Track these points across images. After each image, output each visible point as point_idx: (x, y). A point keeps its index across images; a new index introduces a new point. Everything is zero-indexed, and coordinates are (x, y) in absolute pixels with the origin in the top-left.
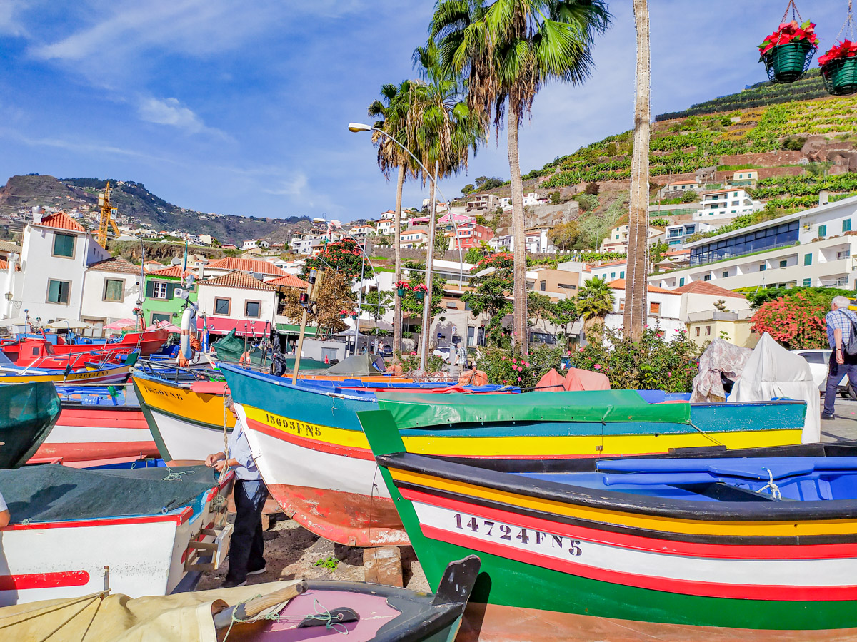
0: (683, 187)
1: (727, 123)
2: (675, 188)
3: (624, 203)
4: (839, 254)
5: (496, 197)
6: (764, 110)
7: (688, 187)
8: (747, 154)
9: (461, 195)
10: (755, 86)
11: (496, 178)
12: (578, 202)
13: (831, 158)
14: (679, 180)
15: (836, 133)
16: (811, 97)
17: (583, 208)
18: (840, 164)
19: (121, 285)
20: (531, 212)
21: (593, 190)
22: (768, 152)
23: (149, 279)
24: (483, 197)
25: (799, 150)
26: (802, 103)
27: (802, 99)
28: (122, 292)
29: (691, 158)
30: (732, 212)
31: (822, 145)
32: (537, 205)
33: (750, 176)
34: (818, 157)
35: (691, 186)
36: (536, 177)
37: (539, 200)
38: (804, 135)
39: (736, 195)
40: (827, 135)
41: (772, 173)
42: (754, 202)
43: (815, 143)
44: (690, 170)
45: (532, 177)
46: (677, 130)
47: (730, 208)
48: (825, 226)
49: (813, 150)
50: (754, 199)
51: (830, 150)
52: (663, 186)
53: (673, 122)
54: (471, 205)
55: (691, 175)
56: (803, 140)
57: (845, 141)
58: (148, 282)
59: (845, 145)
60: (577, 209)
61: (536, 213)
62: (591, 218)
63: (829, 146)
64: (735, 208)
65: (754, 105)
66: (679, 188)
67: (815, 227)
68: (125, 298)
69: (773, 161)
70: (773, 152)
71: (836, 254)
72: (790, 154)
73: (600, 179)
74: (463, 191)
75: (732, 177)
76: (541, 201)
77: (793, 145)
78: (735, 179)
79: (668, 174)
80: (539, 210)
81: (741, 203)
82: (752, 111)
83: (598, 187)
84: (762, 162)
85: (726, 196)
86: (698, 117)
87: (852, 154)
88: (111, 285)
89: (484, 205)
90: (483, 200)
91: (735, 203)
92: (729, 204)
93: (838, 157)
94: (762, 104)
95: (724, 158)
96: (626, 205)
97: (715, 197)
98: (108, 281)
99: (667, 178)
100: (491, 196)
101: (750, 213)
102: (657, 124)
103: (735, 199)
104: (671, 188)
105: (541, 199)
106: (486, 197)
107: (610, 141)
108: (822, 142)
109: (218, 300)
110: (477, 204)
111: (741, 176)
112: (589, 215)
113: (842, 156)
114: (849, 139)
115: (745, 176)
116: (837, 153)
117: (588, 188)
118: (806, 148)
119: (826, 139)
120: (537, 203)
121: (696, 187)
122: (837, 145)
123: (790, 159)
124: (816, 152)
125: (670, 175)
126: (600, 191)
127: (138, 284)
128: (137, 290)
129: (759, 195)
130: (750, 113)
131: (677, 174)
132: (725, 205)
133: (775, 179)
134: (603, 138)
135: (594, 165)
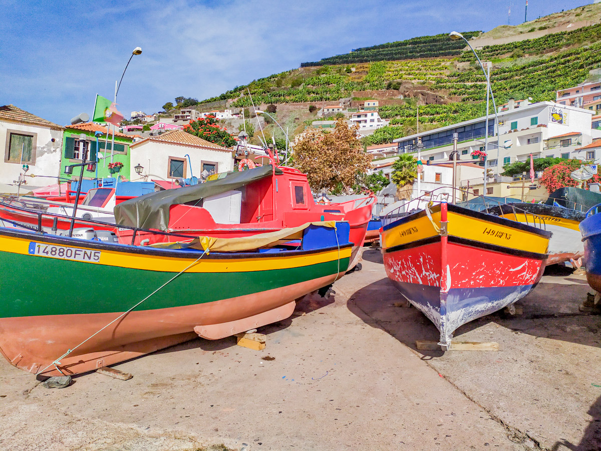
0: (333, 110)
1: (349, 71)
2: (328, 110)
3: (296, 119)
4: (529, 140)
5: (197, 112)
6: (370, 65)
7: (336, 110)
8: (368, 91)
9: (163, 110)
10: (357, 50)
11: (192, 98)
12: (264, 118)
13: (415, 95)
14: (329, 105)
15: (417, 80)
16: (394, 59)
17: (268, 121)
18: (421, 99)
19: (30, 142)
20: (229, 123)
21: (272, 110)
22: (380, 90)
23: (69, 134)
24: (187, 112)
25: (398, 89)
26: (390, 62)
27: (389, 60)
28: (32, 151)
29: (334, 91)
30: (370, 126)
31: (411, 87)
32: (232, 119)
33: (374, 104)
34: (409, 95)
35: (338, 110)
36: (225, 99)
37: (232, 115)
38: (399, 80)
39: (372, 115)
40: (413, 81)
41: (386, 103)
42: (382, 120)
43: (407, 86)
44: (335, 99)
45: (222, 99)
46: (318, 73)
47: (369, 123)
48: (516, 123)
49: (406, 90)
50: (382, 118)
51: (416, 91)
52: (320, 109)
53: (313, 68)
54: (177, 117)
55: (337, 103)
56: (400, 84)
57: (424, 85)
58: (68, 139)
59: (423, 88)
60: (263, 122)
61: (232, 124)
62: (274, 128)
63: (415, 88)
64: (372, 124)
65: (361, 61)
66: (331, 110)
67: (508, 124)
68: (37, 159)
69: (383, 96)
70: (383, 90)
71: (527, 141)
72: (393, 92)
73: (277, 102)
74: (164, 107)
75: (363, 105)
76: (234, 116)
77: (394, 87)
78: (365, 106)
79: (322, 101)
80: (235, 122)
81: (376, 120)
82: (361, 65)
83: (276, 107)
84: (377, 96)
85: (366, 116)
86: (330, 66)
87: (428, 94)
88: (16, 140)
89: (188, 118)
90: (187, 114)
91: (372, 121)
92: (368, 121)
93: (420, 95)
94: (366, 61)
95: (354, 93)
96: (297, 120)
97: (359, 116)
98: (12, 134)
99: (321, 104)
100: (193, 111)
101: (382, 127)
102: (303, 69)
103: (372, 118)
104: (326, 110)
105: (234, 114)
106: (190, 112)
107: (273, 78)
108: (411, 85)
109: (173, 161)
110: (182, 116)
111: (369, 104)
112: (272, 126)
113: (423, 95)
114: (426, 85)
115: (371, 104)
116: (419, 92)
117: (269, 108)
118: (402, 89)
119: (413, 84)
120: (231, 117)
121: (341, 110)
122: (419, 88)
123: (393, 95)
124: (407, 91)
125: (323, 102)
126: (277, 110)
127: (53, 140)
128: (52, 149)
129: (383, 116)
130: (361, 66)
131: (327, 101)
132: (366, 121)
133: (389, 106)
134: (269, 76)
135: (268, 92)
